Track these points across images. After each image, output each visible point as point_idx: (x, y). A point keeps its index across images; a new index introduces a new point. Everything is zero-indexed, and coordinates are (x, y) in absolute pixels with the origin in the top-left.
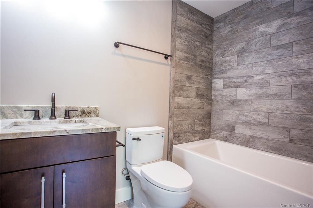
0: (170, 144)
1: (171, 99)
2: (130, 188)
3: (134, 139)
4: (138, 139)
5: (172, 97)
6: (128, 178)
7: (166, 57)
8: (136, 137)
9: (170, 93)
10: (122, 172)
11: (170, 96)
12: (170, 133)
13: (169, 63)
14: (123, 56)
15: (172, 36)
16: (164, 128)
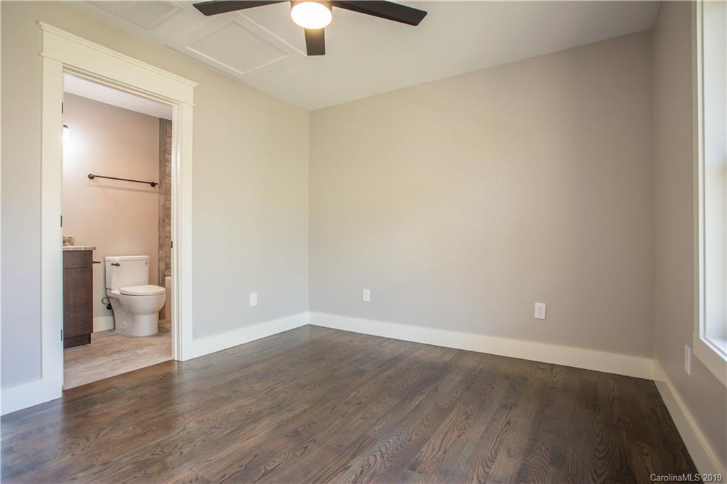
0: (161, 275)
1: (161, 229)
2: (112, 317)
3: (112, 265)
4: (118, 265)
5: (161, 226)
6: (109, 307)
7: (153, 185)
8: (115, 263)
9: (159, 222)
10: (102, 302)
11: (159, 225)
12: (161, 264)
13: (157, 190)
14: (100, 186)
15: (160, 161)
16: (148, 256)
